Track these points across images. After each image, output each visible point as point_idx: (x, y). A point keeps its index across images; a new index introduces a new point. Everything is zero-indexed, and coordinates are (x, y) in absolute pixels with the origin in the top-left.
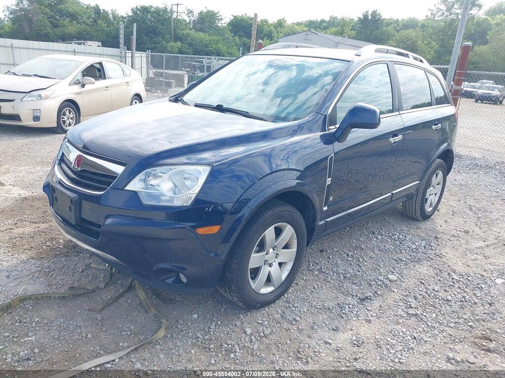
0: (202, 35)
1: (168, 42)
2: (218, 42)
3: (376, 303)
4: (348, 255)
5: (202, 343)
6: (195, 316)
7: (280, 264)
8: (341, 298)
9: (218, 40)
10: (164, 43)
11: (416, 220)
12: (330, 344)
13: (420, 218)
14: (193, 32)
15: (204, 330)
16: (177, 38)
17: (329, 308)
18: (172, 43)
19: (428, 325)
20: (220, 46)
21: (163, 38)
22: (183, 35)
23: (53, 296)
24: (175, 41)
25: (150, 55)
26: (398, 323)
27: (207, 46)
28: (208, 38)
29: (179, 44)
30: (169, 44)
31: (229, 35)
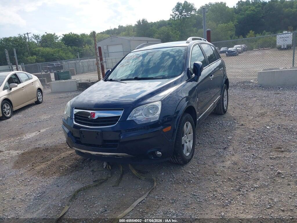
0: (48, 49)
1: (27, 57)
2: (59, 52)
3: (231, 149)
4: (205, 135)
5: (175, 182)
6: (163, 174)
7: (189, 141)
8: (216, 151)
9: (59, 51)
10: (25, 58)
11: (222, 114)
12: (225, 167)
13: (223, 113)
14: (41, 48)
15: (171, 177)
16: (33, 54)
17: (214, 155)
18: (31, 57)
19: (256, 150)
20: (61, 53)
21: (23, 55)
22: (36, 51)
23: (91, 186)
24: (32, 56)
25: (24, 66)
26: (244, 153)
27: (53, 55)
28: (52, 51)
29: (35, 57)
30: (29, 58)
31: (64, 46)
